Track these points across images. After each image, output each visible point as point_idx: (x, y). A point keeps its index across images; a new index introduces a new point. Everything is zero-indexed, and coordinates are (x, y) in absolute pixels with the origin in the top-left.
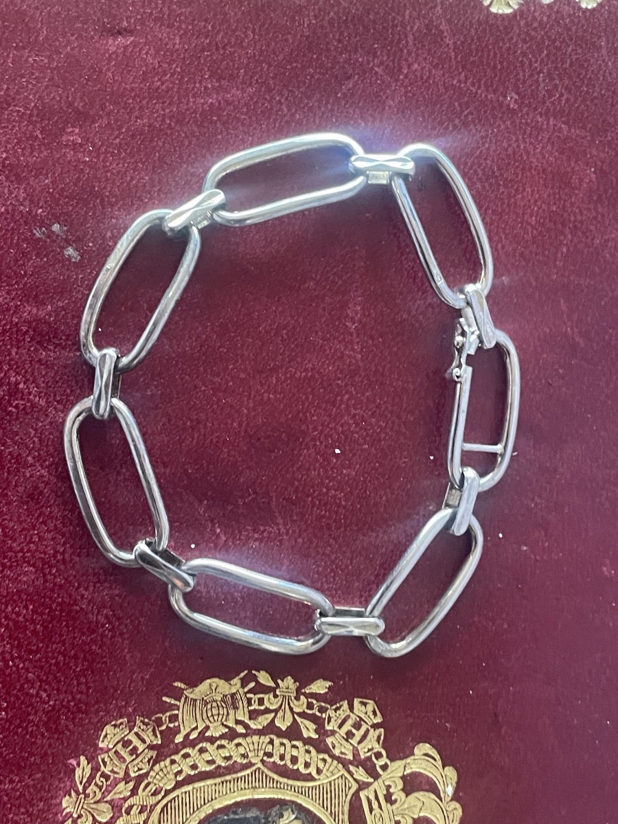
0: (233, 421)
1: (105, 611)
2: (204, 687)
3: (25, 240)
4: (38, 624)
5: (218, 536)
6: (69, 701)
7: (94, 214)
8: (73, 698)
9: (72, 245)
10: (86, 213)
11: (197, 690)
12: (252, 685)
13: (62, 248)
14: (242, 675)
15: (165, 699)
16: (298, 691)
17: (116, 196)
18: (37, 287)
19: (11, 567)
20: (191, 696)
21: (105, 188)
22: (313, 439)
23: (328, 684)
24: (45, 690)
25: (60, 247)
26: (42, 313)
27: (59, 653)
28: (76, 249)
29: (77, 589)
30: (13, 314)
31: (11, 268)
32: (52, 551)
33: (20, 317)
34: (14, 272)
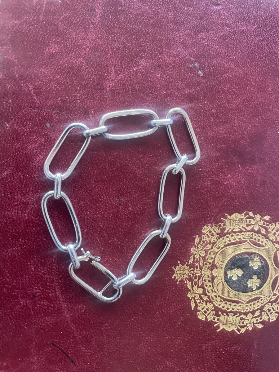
0: (245, 131)
1: (205, 189)
2: (233, 216)
3: (187, 67)
5: (239, 168)
6: (194, 217)
7: (208, 61)
8: (195, 216)
9: (200, 71)
10: (205, 61)
11: (231, 216)
12: (247, 216)
13: (198, 71)
14: (245, 213)
15: (222, 218)
16: (261, 219)
17: (214, 56)
18: (190, 83)
20: (230, 218)
21: (211, 53)
22: (268, 139)
23: (269, 217)
24: (187, 213)
26: (191, 92)
27: (191, 201)
28: (202, 72)
29: (197, 182)
30: (182, 91)
31: (182, 76)
33: (184, 93)
34: (183, 78)
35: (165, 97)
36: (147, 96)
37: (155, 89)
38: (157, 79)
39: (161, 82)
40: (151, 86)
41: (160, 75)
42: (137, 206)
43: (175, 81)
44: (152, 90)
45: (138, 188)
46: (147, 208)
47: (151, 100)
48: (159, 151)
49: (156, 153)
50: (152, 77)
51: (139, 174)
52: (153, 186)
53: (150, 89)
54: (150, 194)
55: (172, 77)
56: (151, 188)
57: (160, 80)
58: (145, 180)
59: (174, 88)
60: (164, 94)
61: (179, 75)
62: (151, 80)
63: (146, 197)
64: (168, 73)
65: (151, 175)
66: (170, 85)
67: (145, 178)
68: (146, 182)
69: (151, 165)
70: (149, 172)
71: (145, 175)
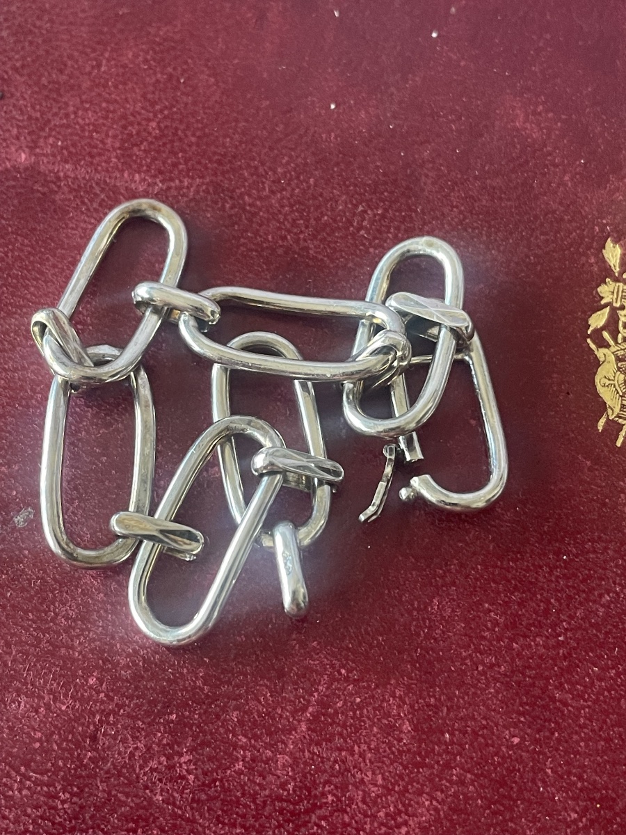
1: (499, 510)
2: (606, 394)
4: (509, 598)
6: (617, 566)
8: (613, 559)
9: (12, 517)
11: (608, 403)
12: (606, 335)
13: (14, 529)
14: (593, 346)
15: (619, 443)
16: (617, 280)
19: (430, 628)
20: (617, 410)
22: (297, 241)
23: (609, 244)
24: (601, 596)
25: (12, 533)
27: (551, 573)
29: (467, 544)
30: (92, 599)
31: (32, 597)
32: (414, 573)
33: (98, 590)
34: (37, 592)
35: (117, 679)
36: (105, 760)
37: (77, 720)
38: (37, 712)
39: (51, 692)
40: (67, 740)
41: (23, 699)
42: (575, 822)
43: (48, 630)
44: (84, 735)
45: (495, 813)
46: (580, 778)
47: (124, 741)
48: (336, 713)
49: (344, 726)
50: (28, 733)
51: (436, 809)
52: (487, 745)
53: (78, 745)
54: (520, 760)
55: (31, 646)
56: (496, 754)
57: (41, 698)
58: (461, 782)
59: (78, 636)
60: (100, 680)
61: (26, 612)
62: (40, 740)
63: (534, 781)
64: (14, 661)
65: (440, 755)
66: (63, 651)
67: (450, 781)
68: (469, 776)
69: (398, 750)
70: (427, 760)
71: (441, 779)
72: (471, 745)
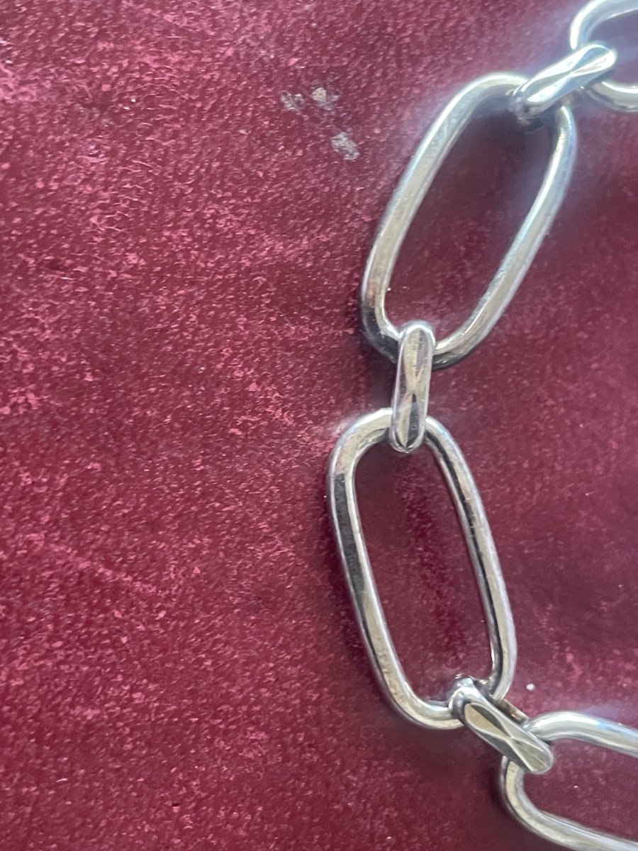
0: (596, 462)
1: (386, 813)
3: (266, 113)
4: (271, 841)
5: (570, 668)
7: (384, 75)
9: (344, 130)
10: (372, 72)
13: (330, 134)
17: (420, 46)
18: (286, 203)
19: (226, 732)
21: (404, 29)
25: (326, 132)
26: (291, 254)
28: (353, 138)
29: (339, 772)
30: (242, 250)
31: (240, 165)
32: (297, 701)
33: (255, 259)
34: (247, 172)
35: (136, 292)
36: (25, 284)
37: (78, 239)
38: (85, 182)
39: (115, 199)
40: (50, 227)
41: (103, 160)
43: (197, 190)
44: (57, 251)
47: (53, 310)
48: (106, 610)
49: (88, 623)
50: (54, 171)
52: (72, 831)
53: (43, 244)
55: (176, 169)
57: (106, 185)
59: (191, 234)
60: (134, 270)
61: (220, 158)
62: (47, 189)
64: (154, 145)
65: (56, 764)
66: (171, 214)
67: (18, 786)
68: (29, 810)
69: (59, 705)
70: (47, 748)
71: (22, 770)
72: (72, 808)
